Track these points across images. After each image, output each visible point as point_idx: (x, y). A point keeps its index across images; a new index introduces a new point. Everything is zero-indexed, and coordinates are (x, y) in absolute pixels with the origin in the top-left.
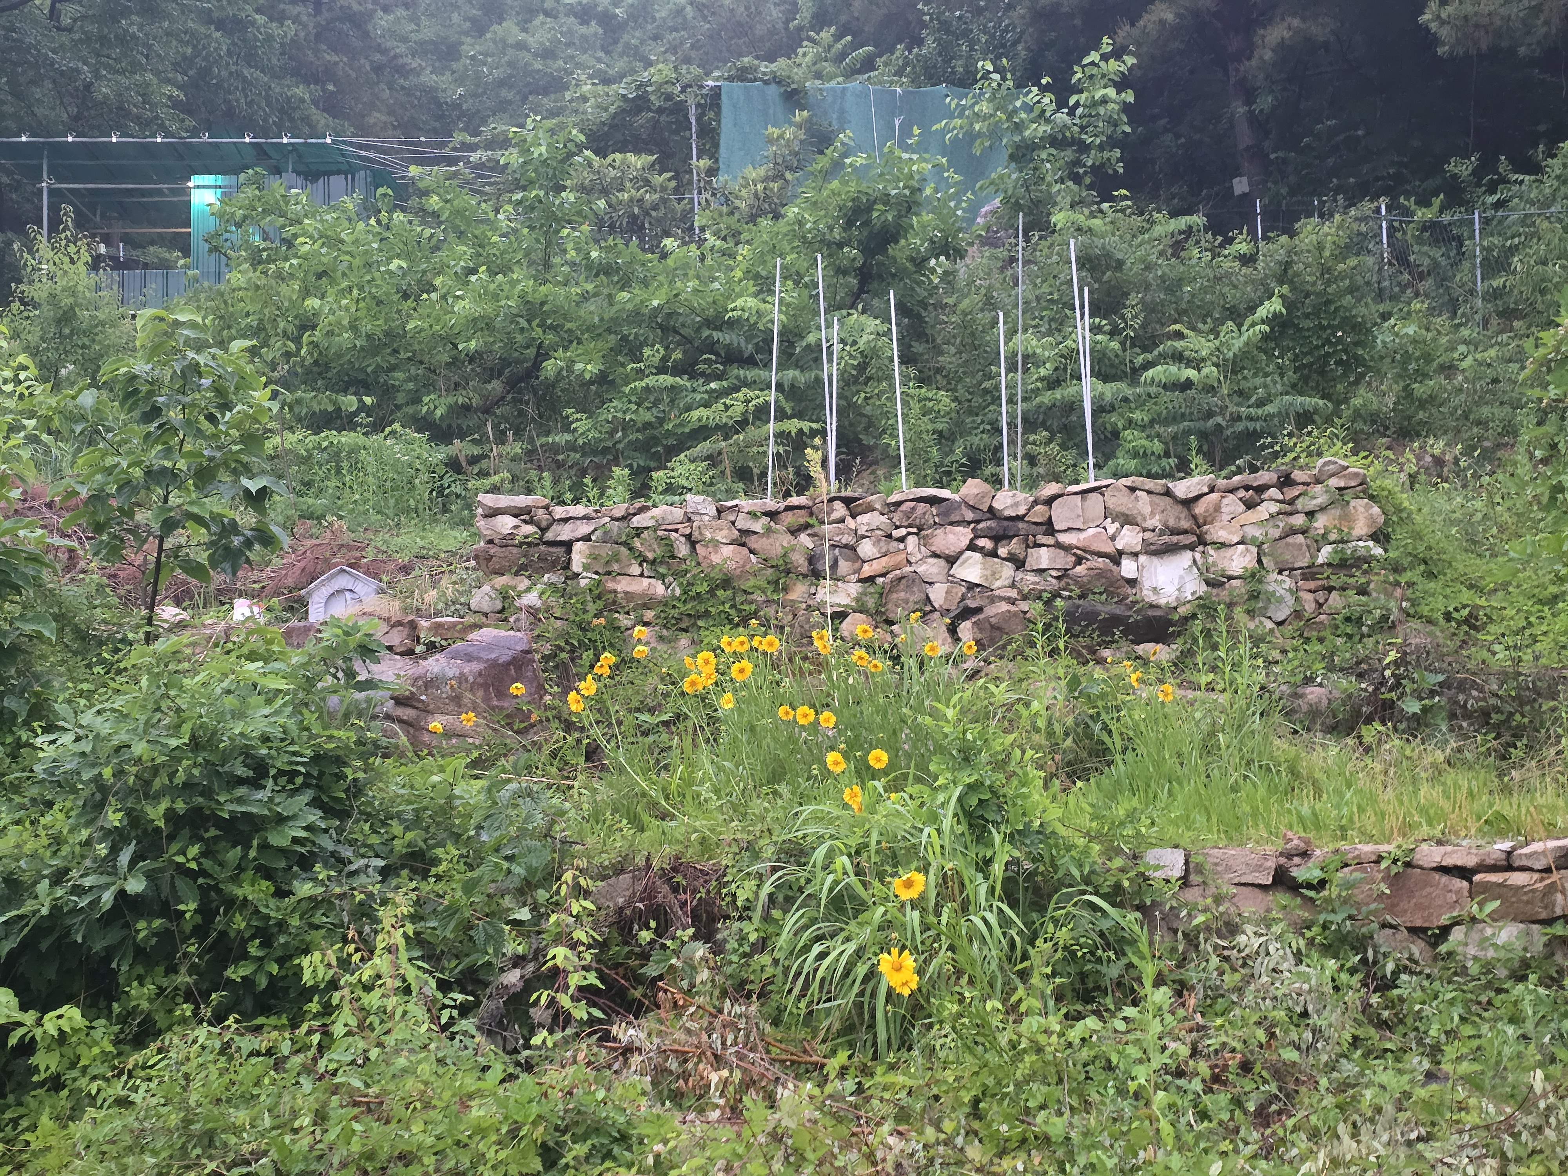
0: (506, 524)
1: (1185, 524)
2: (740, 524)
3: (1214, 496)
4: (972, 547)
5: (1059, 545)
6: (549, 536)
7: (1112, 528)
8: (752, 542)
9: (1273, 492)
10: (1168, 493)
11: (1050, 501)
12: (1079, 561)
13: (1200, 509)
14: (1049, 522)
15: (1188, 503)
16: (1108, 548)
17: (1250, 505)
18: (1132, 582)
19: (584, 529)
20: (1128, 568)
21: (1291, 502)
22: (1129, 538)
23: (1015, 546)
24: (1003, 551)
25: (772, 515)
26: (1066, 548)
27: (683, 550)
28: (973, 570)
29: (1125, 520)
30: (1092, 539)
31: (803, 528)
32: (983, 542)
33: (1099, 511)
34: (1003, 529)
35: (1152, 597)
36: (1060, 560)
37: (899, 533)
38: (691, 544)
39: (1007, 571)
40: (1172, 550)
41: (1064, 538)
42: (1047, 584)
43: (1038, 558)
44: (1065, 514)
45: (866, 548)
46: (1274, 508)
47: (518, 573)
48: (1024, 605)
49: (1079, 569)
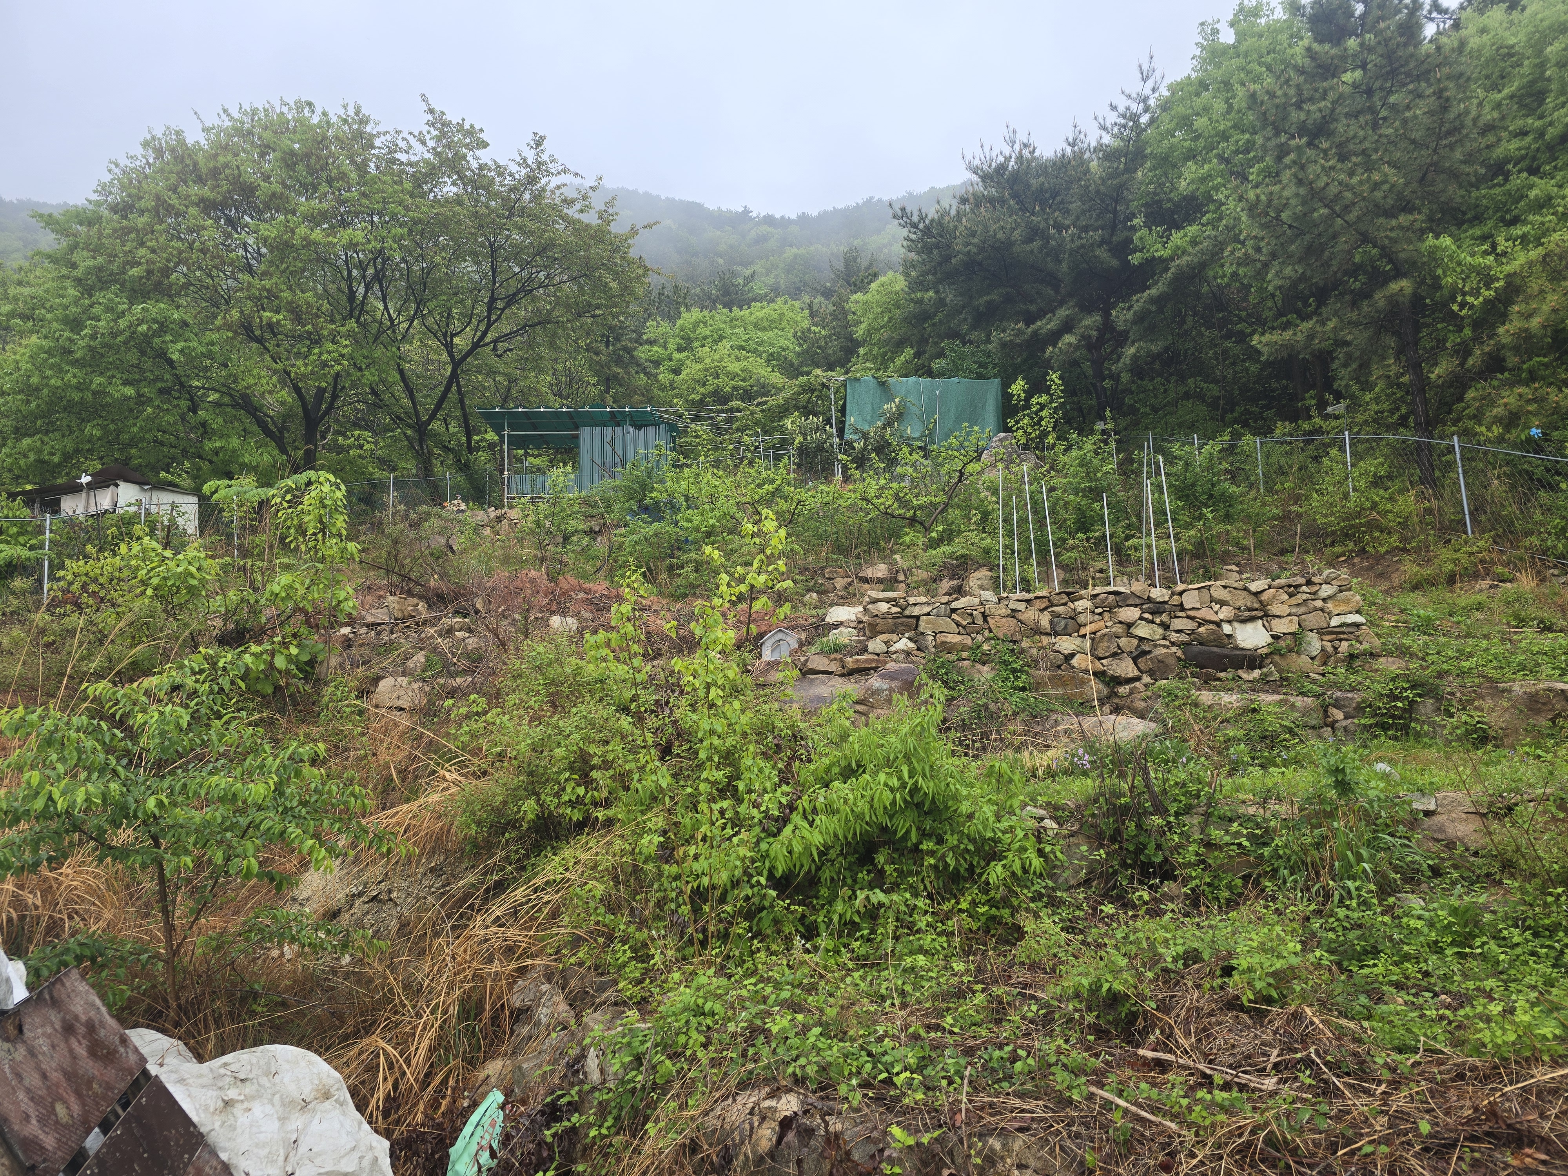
0: (884, 607)
1: (1257, 605)
2: (1011, 606)
3: (1272, 591)
4: (1141, 618)
5: (1188, 617)
6: (907, 613)
7: (1216, 608)
8: (1019, 615)
9: (1304, 588)
10: (1246, 589)
11: (1181, 594)
12: (1200, 625)
13: (1264, 597)
14: (1182, 604)
16: (1215, 619)
17: (1291, 595)
18: (1229, 636)
19: (927, 609)
20: (1227, 629)
21: (1315, 593)
22: (1226, 613)
23: (1164, 617)
24: (1158, 620)
25: (1028, 601)
26: (1192, 618)
27: (980, 621)
28: (1142, 630)
29: (1223, 603)
30: (1206, 613)
31: (1046, 608)
32: (1146, 615)
33: (1208, 598)
34: (1157, 608)
35: (1242, 645)
36: (1190, 625)
37: (1099, 610)
38: (985, 617)
39: (1160, 631)
40: (1252, 619)
41: (1191, 613)
42: (1184, 638)
43: (1177, 624)
44: (1190, 600)
45: (1081, 619)
46: (1305, 597)
47: (892, 632)
48: (1174, 649)
49: (1200, 630)
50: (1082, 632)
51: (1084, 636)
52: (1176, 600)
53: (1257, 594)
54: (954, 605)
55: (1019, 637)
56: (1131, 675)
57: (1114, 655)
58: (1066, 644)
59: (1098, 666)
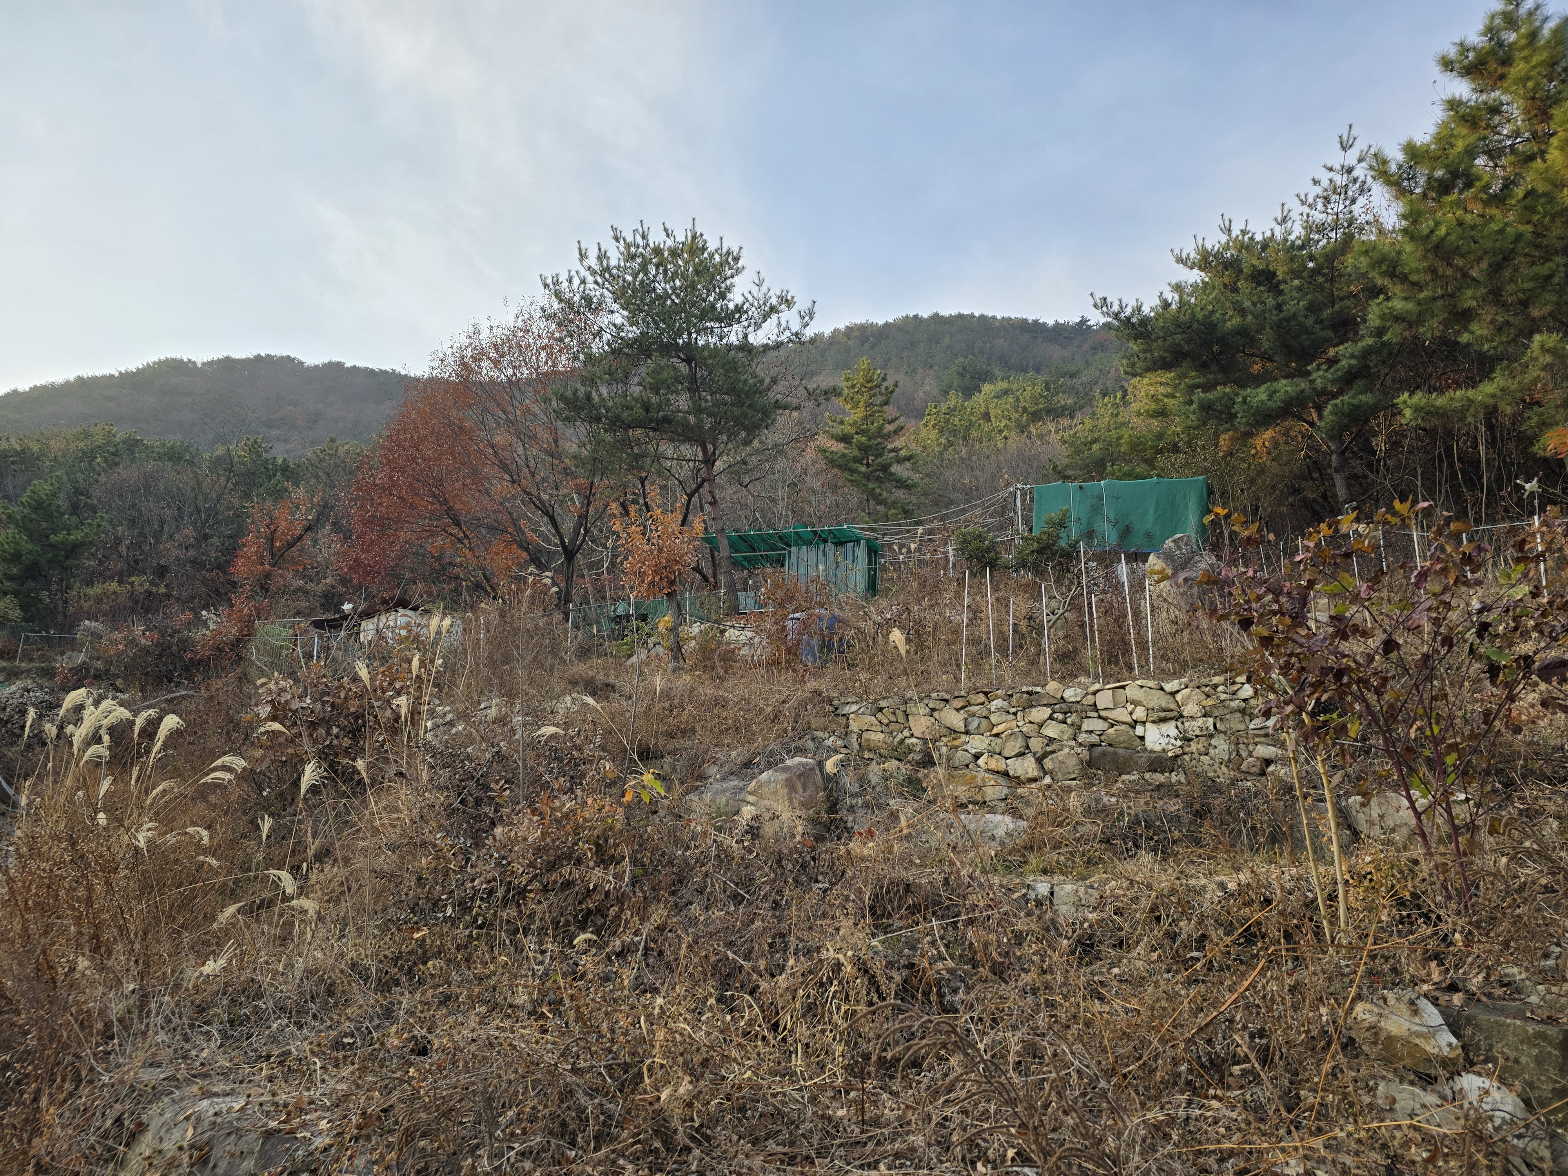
1: (1173, 706)
2: (931, 705)
3: (1188, 690)
4: (1051, 718)
5: (1100, 717)
6: (839, 711)
7: (1130, 707)
8: (936, 714)
9: (1223, 689)
10: (1162, 689)
11: (1095, 693)
12: (1112, 726)
13: (1179, 697)
14: (1094, 705)
15: (1173, 694)
16: (1128, 719)
17: (1207, 696)
18: (1142, 738)
19: (855, 708)
20: (1139, 730)
21: (1234, 693)
22: (1140, 713)
23: (1075, 718)
24: (1068, 721)
25: (949, 701)
26: (1105, 719)
27: (901, 720)
28: (1052, 730)
29: (1136, 703)
30: (1121, 714)
31: (962, 708)
32: (1057, 715)
33: (1123, 699)
34: (1068, 708)
35: (1152, 747)
36: (1100, 725)
37: (1013, 710)
38: (907, 716)
39: (1070, 731)
40: (1164, 720)
41: (1103, 713)
42: (1094, 739)
43: (1088, 724)
44: (1104, 700)
45: (995, 718)
46: (1223, 697)
48: (1079, 750)
49: (1111, 731)
50: (995, 731)
51: (997, 735)
52: (1090, 699)
54: (881, 704)
55: (936, 736)
56: (1032, 775)
57: (1020, 755)
59: (1001, 765)
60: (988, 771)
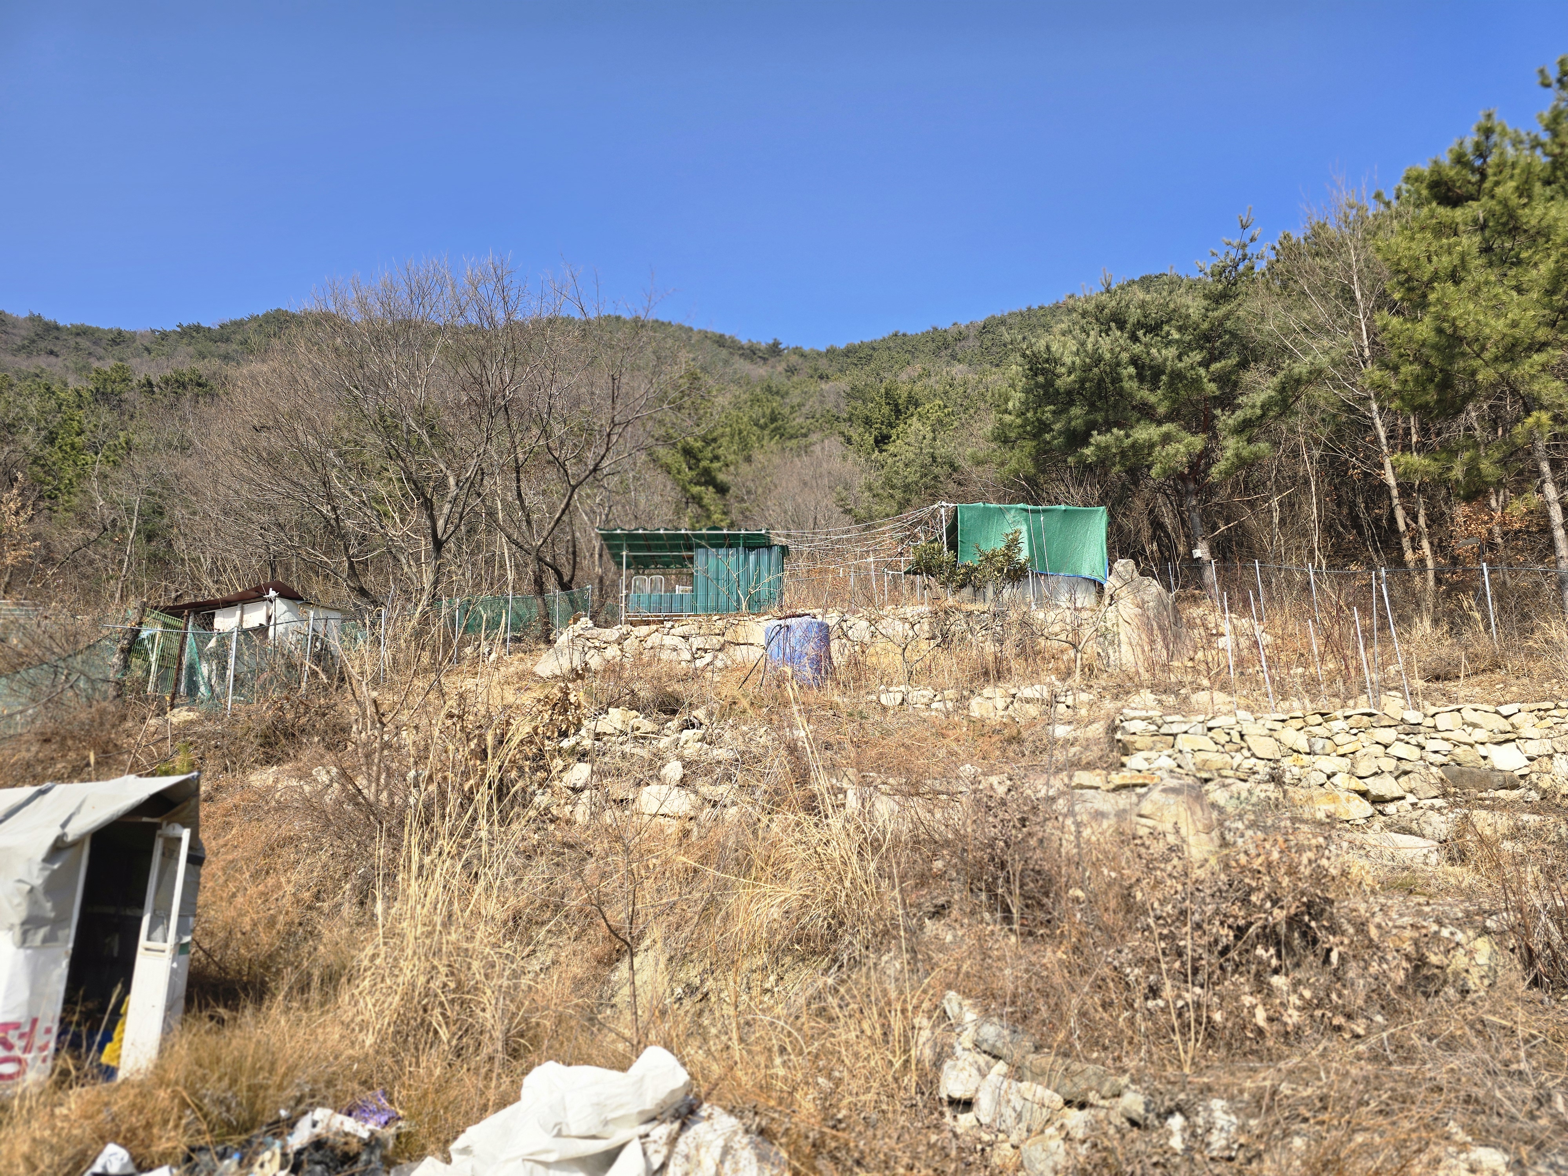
0: (1140, 725)
1: (1510, 728)
2: (1268, 726)
3: (1522, 714)
4: (1398, 739)
5: (1443, 738)
6: (1164, 731)
7: (1469, 730)
8: (1276, 735)
9: (1553, 712)
10: (1497, 712)
11: (1433, 716)
12: (1455, 746)
13: (1514, 720)
14: (1435, 727)
15: (1508, 717)
16: (1469, 740)
17: (1542, 719)
18: (1485, 758)
19: (1185, 728)
20: (1482, 750)
21: (1564, 717)
22: (1479, 735)
23: (1420, 739)
24: (1413, 741)
25: (1283, 721)
26: (1447, 740)
27: (1236, 738)
28: (1399, 749)
29: (1475, 726)
30: (1459, 735)
31: (1302, 728)
32: (1402, 736)
33: (1460, 721)
34: (1413, 729)
35: (1498, 766)
36: (1446, 746)
37: (1354, 731)
38: (1242, 736)
39: (1417, 750)
40: (1504, 742)
41: (1446, 735)
42: (1439, 759)
43: (1431, 745)
44: (1443, 721)
45: (1338, 739)
46: (1556, 720)
47: (1151, 749)
48: (1433, 769)
49: (1457, 751)
50: (1341, 751)
51: (1343, 756)
52: (1429, 722)
53: (1506, 717)
54: (1211, 724)
55: (1278, 756)
56: (1396, 795)
57: (1376, 774)
58: (1328, 764)
59: (1361, 785)
60: (1348, 790)
